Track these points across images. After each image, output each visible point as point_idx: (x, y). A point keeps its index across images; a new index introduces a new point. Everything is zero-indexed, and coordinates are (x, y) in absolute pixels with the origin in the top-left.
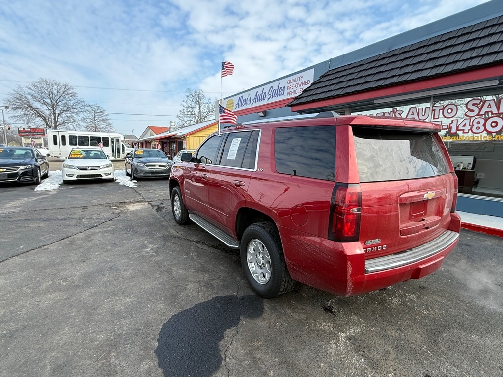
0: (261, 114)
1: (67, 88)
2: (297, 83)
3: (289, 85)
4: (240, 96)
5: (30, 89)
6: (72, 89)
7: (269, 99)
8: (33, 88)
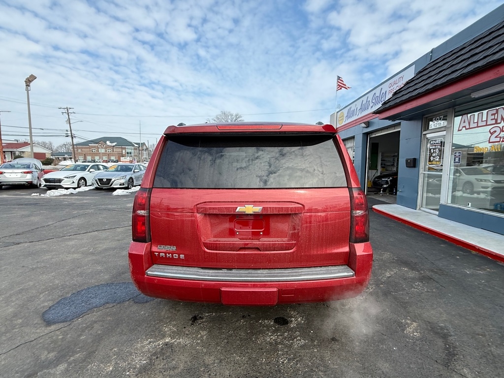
0: (363, 125)
1: (237, 117)
2: (397, 85)
3: (390, 89)
4: (348, 107)
5: (215, 120)
6: (241, 117)
7: (372, 107)
8: (216, 120)
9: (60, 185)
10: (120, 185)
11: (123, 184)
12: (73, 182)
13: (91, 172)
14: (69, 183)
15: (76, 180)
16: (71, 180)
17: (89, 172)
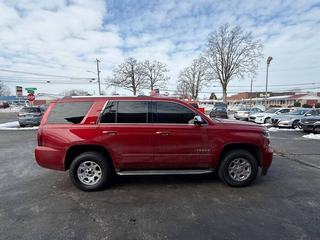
9: (254, 121)
10: (284, 124)
11: (287, 124)
12: (261, 120)
13: (278, 114)
14: (259, 120)
15: (263, 119)
16: (260, 118)
17: (276, 114)
